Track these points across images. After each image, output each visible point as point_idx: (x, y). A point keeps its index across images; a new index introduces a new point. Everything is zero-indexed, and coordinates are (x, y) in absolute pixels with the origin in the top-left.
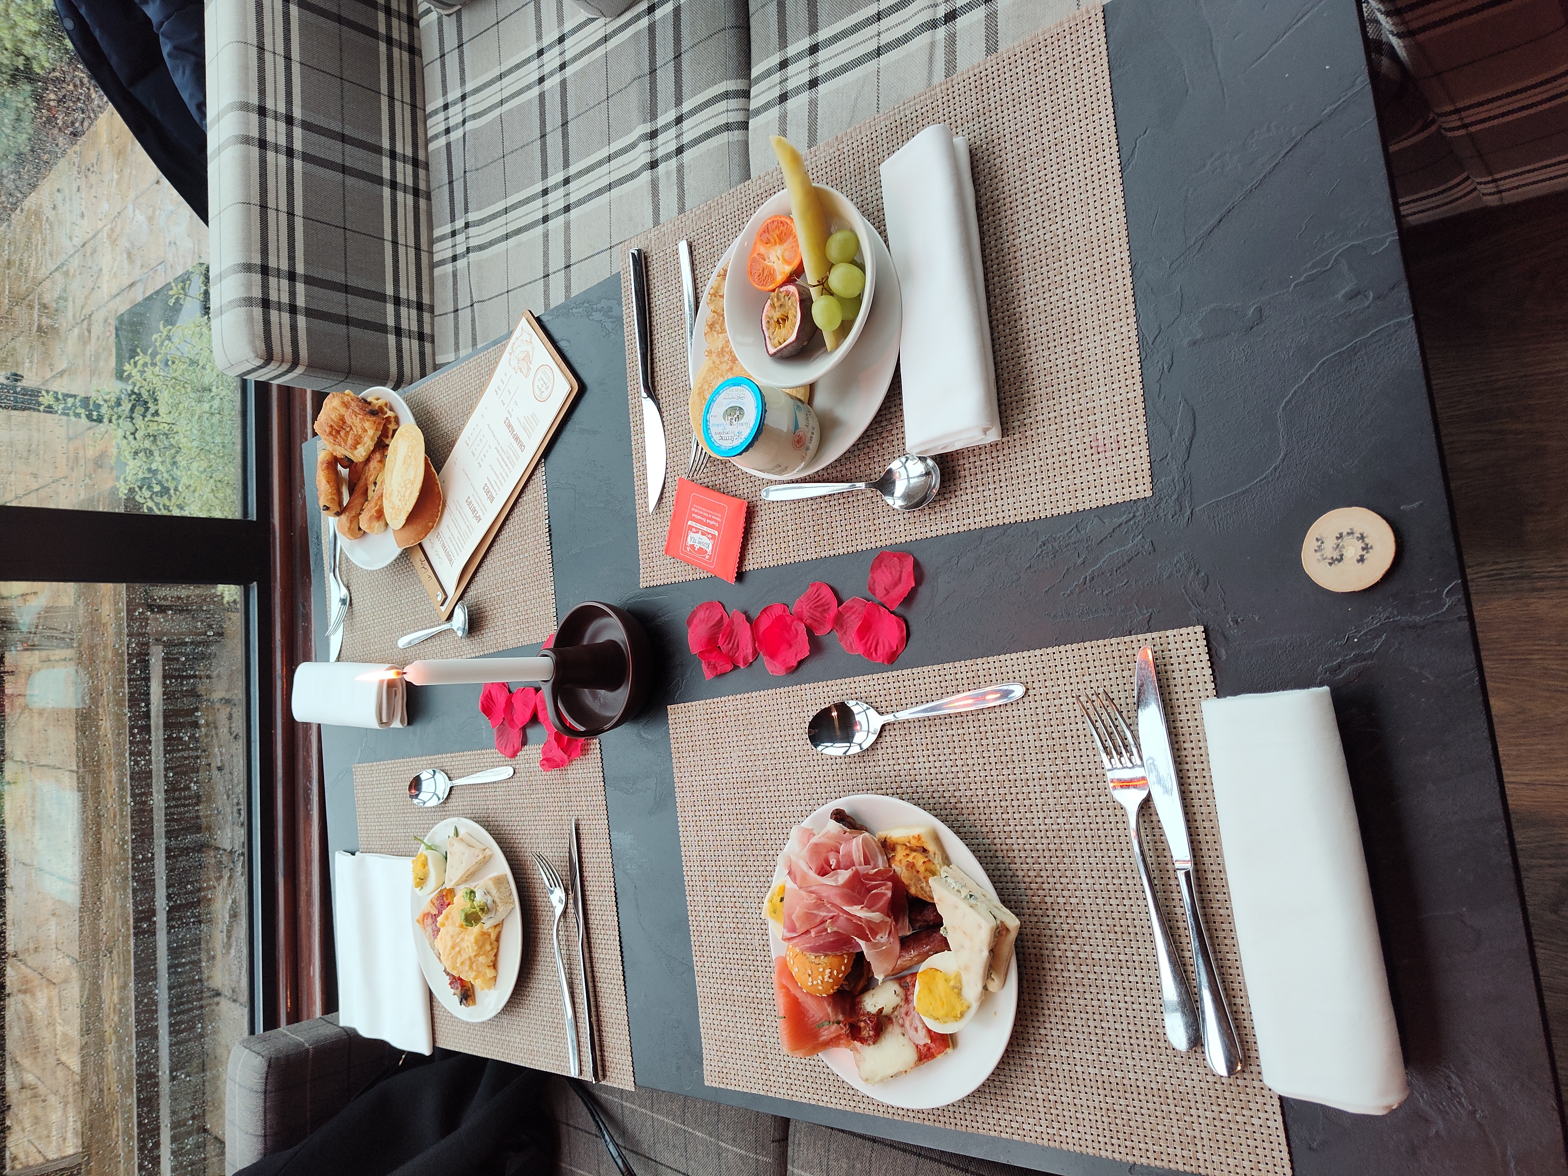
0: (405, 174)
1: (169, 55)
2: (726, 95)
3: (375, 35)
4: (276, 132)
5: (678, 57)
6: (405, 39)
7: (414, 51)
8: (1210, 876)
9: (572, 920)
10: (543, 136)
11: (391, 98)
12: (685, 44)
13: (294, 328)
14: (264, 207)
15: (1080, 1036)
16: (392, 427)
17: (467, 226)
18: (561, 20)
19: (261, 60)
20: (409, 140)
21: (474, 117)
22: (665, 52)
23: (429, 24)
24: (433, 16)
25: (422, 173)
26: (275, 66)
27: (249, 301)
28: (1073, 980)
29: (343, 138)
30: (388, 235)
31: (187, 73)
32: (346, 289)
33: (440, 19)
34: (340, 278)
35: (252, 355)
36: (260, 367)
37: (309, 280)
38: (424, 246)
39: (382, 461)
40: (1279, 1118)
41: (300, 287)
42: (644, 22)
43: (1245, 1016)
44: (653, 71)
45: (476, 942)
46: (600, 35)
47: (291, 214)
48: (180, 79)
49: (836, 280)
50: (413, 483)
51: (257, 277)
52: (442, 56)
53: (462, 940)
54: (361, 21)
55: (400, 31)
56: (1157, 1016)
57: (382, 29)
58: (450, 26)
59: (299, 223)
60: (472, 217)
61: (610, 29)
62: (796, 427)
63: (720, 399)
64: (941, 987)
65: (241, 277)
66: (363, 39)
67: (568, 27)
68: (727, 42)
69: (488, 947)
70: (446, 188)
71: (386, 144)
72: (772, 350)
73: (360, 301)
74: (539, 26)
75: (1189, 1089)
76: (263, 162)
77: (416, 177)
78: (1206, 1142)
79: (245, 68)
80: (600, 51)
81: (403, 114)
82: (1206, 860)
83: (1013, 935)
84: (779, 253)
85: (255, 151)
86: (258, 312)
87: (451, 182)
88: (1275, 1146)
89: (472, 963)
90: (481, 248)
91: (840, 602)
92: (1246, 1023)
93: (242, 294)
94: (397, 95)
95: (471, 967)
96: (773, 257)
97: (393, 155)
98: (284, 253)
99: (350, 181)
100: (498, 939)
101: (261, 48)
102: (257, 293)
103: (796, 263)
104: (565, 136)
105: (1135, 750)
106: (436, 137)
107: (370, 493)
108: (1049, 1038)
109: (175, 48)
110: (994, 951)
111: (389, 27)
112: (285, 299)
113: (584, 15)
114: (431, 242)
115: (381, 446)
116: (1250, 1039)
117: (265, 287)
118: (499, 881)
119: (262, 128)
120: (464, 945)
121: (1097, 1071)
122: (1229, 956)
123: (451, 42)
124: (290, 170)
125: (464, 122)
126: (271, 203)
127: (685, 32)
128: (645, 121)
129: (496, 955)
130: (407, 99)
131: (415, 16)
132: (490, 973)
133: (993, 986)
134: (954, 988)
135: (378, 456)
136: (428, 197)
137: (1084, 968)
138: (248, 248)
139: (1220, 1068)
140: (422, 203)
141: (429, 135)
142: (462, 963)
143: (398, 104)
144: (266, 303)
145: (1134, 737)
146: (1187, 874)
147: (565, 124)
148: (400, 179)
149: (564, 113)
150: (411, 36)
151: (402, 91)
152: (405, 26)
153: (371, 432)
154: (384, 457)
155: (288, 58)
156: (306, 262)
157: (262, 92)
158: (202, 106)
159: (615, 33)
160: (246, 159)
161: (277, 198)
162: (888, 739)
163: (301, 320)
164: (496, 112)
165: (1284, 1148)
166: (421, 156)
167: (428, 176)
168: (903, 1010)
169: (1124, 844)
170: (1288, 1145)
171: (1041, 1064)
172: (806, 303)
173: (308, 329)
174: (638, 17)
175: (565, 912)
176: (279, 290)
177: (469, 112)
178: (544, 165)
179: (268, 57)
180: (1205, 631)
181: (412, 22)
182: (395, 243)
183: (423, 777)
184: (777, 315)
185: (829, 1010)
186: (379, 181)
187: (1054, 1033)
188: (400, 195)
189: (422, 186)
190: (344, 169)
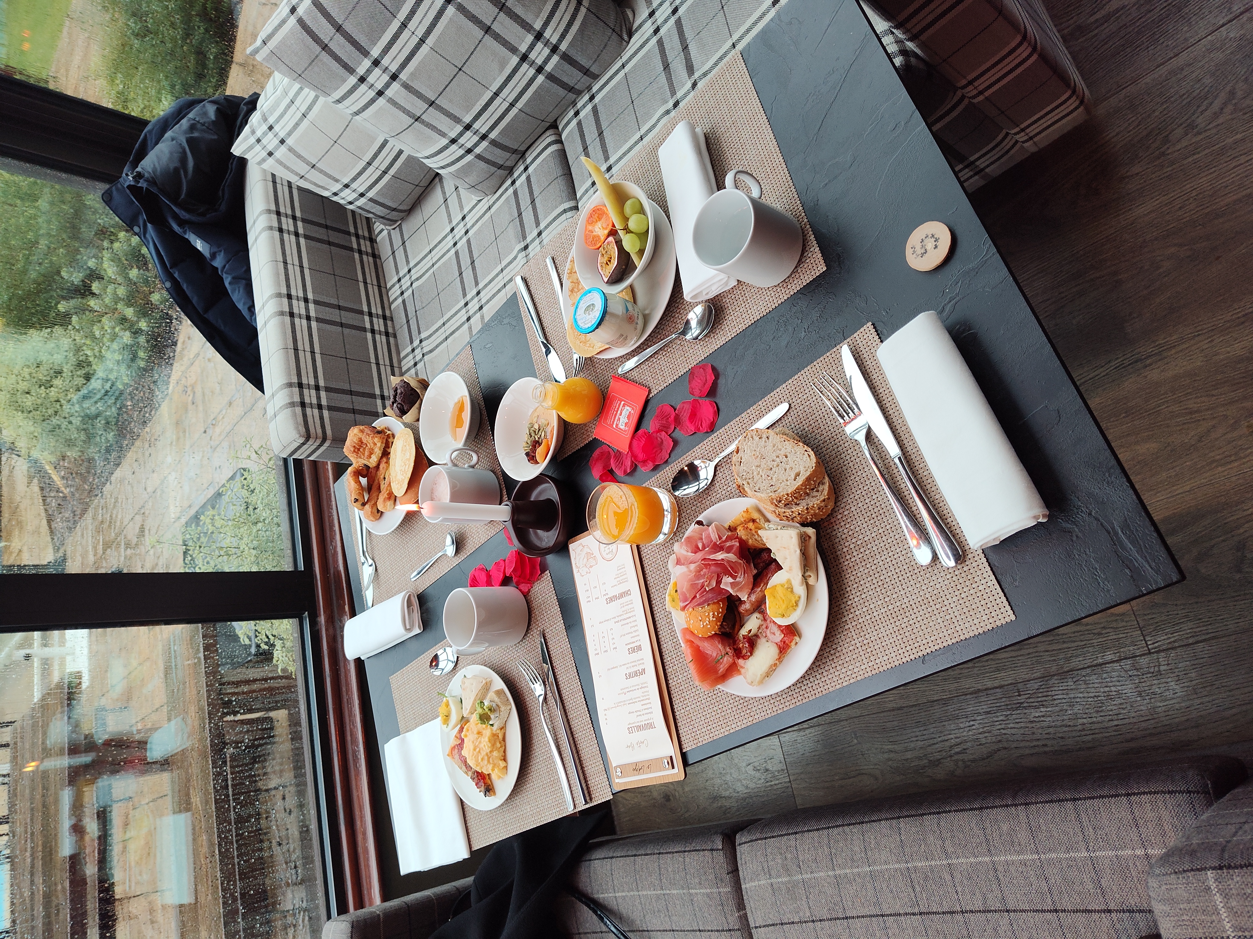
0: (379, 325)
1: (230, 283)
2: (565, 211)
3: (351, 249)
4: (299, 307)
5: (533, 201)
6: (369, 250)
7: (375, 256)
8: (913, 457)
9: (551, 701)
10: (461, 274)
11: (365, 283)
12: (536, 194)
13: (321, 418)
14: (296, 350)
15: (870, 593)
16: (390, 440)
17: (421, 341)
18: (461, 208)
19: (286, 269)
20: (379, 305)
21: (417, 279)
22: (525, 201)
23: (383, 238)
24: (385, 233)
25: (389, 323)
26: (294, 272)
27: (292, 404)
28: (858, 560)
29: (339, 308)
30: (373, 360)
31: (241, 290)
32: (351, 393)
33: (389, 234)
34: (346, 387)
35: (298, 436)
36: (303, 444)
37: (328, 389)
38: (396, 364)
39: (387, 462)
40: (993, 577)
41: (323, 394)
42: (511, 191)
43: (956, 527)
44: (520, 215)
45: (490, 741)
46: (487, 207)
47: (313, 352)
48: (237, 297)
49: (632, 225)
50: (409, 460)
51: (296, 390)
52: (393, 253)
53: (480, 742)
54: (342, 243)
55: (366, 246)
56: (909, 555)
57: (355, 246)
58: (396, 235)
59: (318, 357)
60: (423, 336)
61: (491, 202)
62: (627, 310)
63: (581, 305)
64: (780, 592)
65: (286, 391)
66: (344, 252)
67: (466, 210)
68: (560, 185)
69: (498, 745)
70: (406, 326)
71: (365, 309)
72: (606, 280)
73: (360, 399)
74: (449, 216)
75: (940, 590)
76: (293, 325)
77: (386, 325)
78: (959, 618)
79: (277, 274)
80: (488, 215)
81: (373, 291)
82: (909, 449)
83: (813, 539)
84: (600, 226)
85: (288, 319)
86: (298, 410)
87: (408, 322)
88: (996, 597)
89: (489, 758)
90: (431, 351)
91: (675, 410)
92: (957, 531)
93: (288, 401)
94: (369, 281)
95: (489, 761)
96: (597, 229)
97: (370, 314)
98: (311, 375)
99: (347, 331)
100: (504, 739)
101: (285, 263)
102: (297, 399)
103: (610, 227)
104: (474, 269)
105: (854, 406)
106: (396, 299)
107: (382, 487)
108: (854, 605)
109: (233, 278)
110: (804, 554)
111: (359, 244)
112: (314, 401)
113: (475, 199)
114: (400, 361)
115: (386, 454)
116: (962, 539)
117: (302, 395)
118: (499, 693)
119: (291, 306)
120: (482, 745)
121: (886, 609)
122: (937, 497)
123: (397, 242)
124: (310, 328)
125: (412, 284)
126: (300, 347)
127: (534, 187)
128: (520, 242)
129: (504, 752)
130: (375, 283)
131: (374, 237)
132: (502, 764)
133: (811, 581)
134: (787, 588)
135: (384, 460)
136: (395, 336)
137: (862, 550)
138: (289, 374)
139: (952, 563)
140: (392, 340)
141: (391, 300)
142: (482, 759)
143: (370, 286)
144: (303, 404)
145: (851, 398)
146: (900, 458)
147: (473, 262)
148: (376, 327)
149: (471, 256)
150: (373, 248)
151: (371, 278)
152: (368, 243)
153: (379, 444)
154: (388, 459)
155: (301, 267)
156: (325, 379)
157: (288, 286)
158: (251, 308)
159: (494, 203)
160: (283, 324)
161: (304, 343)
162: (720, 475)
163: (326, 413)
164: (431, 271)
165: (1001, 594)
166: (388, 313)
167: (393, 324)
168: (764, 627)
169: (864, 465)
170: (1003, 591)
171: (854, 624)
172: (619, 243)
173: (331, 419)
174: (506, 189)
175: (545, 699)
176: (310, 396)
177: (413, 278)
178: (464, 289)
179: (290, 267)
180: (873, 324)
181: (372, 241)
182: (378, 364)
183: (439, 653)
184: (606, 259)
185: (720, 646)
186: (364, 330)
187: (856, 599)
188: (377, 337)
189: (390, 330)
190: (342, 325)
